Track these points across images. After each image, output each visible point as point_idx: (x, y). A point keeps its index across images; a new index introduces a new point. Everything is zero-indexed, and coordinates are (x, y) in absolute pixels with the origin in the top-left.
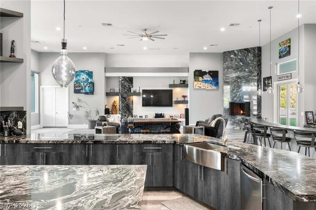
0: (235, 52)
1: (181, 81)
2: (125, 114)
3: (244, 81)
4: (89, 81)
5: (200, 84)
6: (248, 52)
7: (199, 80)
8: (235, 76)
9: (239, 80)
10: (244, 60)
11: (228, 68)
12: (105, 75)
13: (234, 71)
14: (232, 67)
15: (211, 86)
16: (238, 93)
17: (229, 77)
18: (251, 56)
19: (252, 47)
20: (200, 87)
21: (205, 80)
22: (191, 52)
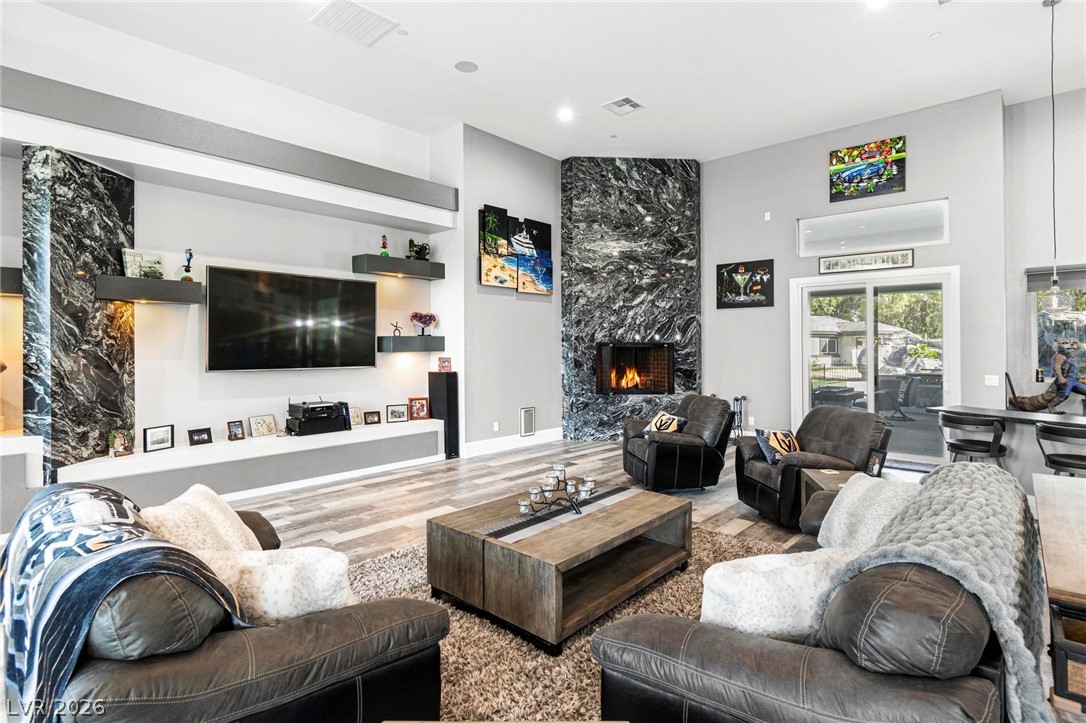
0: (618, 163)
1: (410, 244)
2: (81, 429)
5: (503, 268)
6: (664, 172)
7: (497, 250)
8: (617, 250)
9: (631, 267)
10: (649, 198)
11: (591, 219)
13: (613, 230)
14: (606, 218)
15: (533, 281)
16: (631, 313)
17: (594, 252)
18: (674, 187)
19: (678, 158)
20: (501, 282)
21: (517, 256)
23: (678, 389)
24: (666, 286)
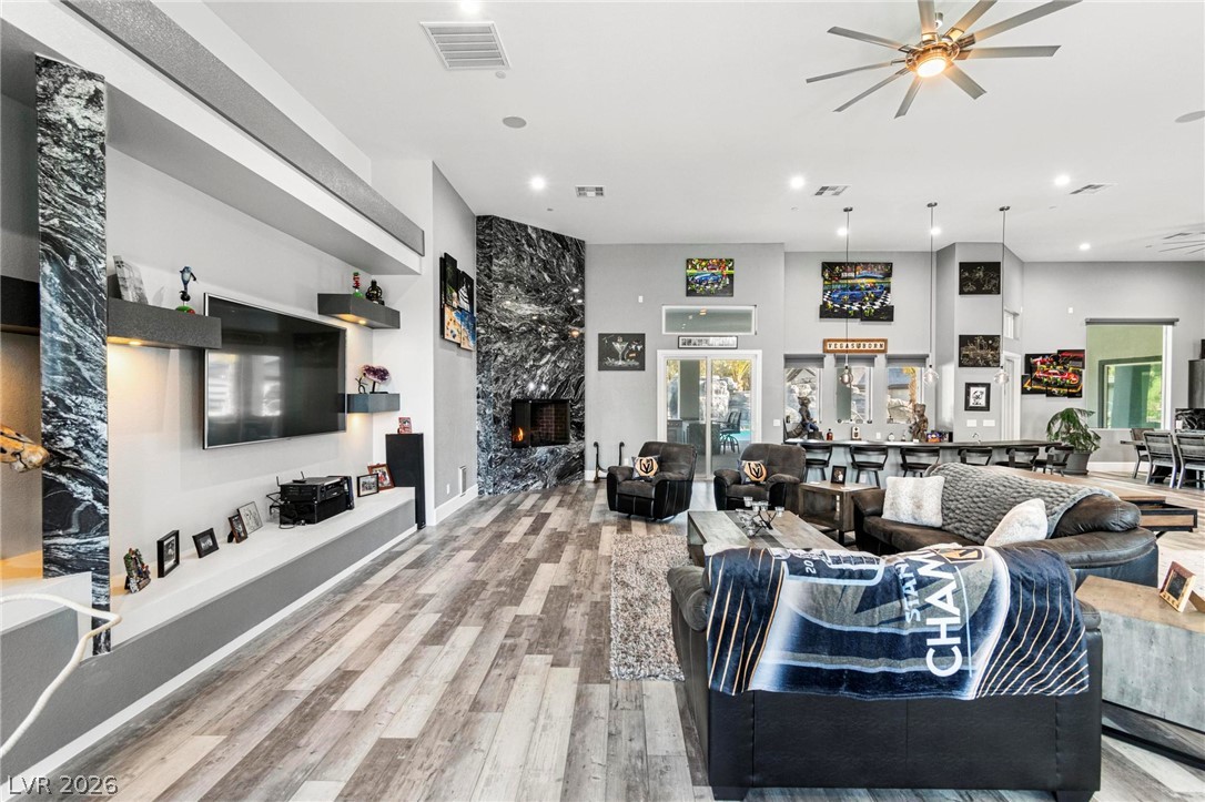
0: (530, 231)
5: (455, 321)
6: (563, 247)
7: (452, 302)
8: (529, 312)
9: (539, 329)
10: (552, 268)
11: (508, 280)
13: (525, 293)
15: (468, 337)
16: (539, 372)
17: (511, 312)
18: (571, 262)
20: (454, 337)
21: (461, 310)
23: (572, 439)
24: (564, 348)
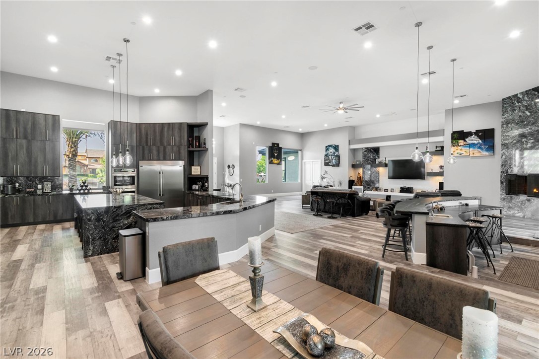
0: (519, 95)
1: (437, 147)
2: (368, 186)
3: (532, 141)
4: (336, 154)
5: (461, 150)
7: (458, 145)
8: (518, 133)
10: (532, 107)
11: (508, 123)
12: (349, 147)
14: (513, 121)
15: (479, 152)
17: (509, 136)
20: (460, 154)
21: (469, 144)
22: (447, 109)
